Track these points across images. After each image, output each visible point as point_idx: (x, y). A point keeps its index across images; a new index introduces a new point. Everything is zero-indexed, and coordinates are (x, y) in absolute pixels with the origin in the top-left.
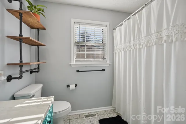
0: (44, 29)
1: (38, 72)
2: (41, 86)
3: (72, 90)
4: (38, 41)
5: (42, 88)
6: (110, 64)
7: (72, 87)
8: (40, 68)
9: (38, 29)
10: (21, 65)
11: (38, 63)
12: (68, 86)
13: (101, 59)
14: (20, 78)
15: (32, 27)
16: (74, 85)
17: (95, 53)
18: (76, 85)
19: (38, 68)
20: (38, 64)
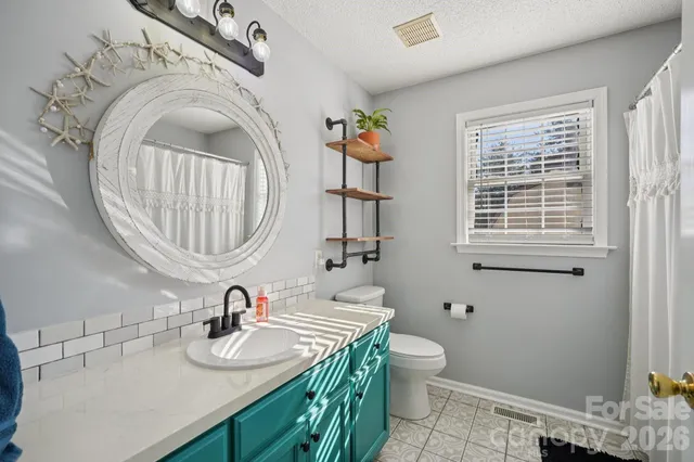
0: (389, 159)
1: (377, 259)
2: (382, 291)
3: (459, 320)
4: (377, 191)
5: (384, 296)
6: (610, 251)
7: (458, 309)
8: (381, 250)
9: (377, 162)
10: (345, 242)
11: (378, 239)
12: (447, 306)
13: (565, 231)
14: (343, 265)
15: (366, 161)
16: (464, 307)
17: (544, 209)
18: (470, 309)
19: (377, 251)
20: (378, 242)
